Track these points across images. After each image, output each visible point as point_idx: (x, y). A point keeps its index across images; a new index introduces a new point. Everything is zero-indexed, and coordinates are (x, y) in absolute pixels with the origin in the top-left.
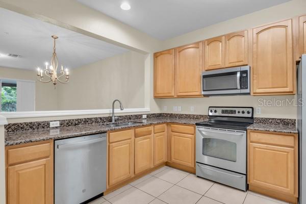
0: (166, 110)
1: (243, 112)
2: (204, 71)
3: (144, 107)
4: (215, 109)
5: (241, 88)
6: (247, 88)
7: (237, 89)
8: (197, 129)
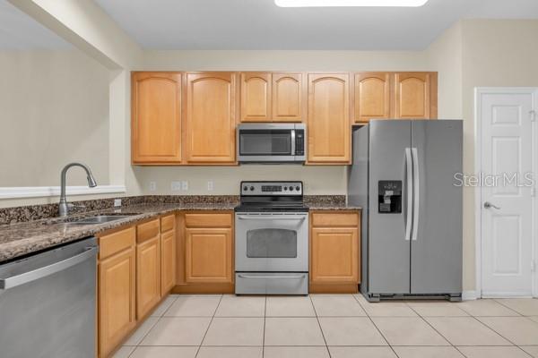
0: (154, 190)
1: (291, 189)
2: (238, 122)
3: (108, 184)
4: (251, 185)
5: (296, 154)
6: (303, 154)
7: (290, 154)
8: (237, 216)
